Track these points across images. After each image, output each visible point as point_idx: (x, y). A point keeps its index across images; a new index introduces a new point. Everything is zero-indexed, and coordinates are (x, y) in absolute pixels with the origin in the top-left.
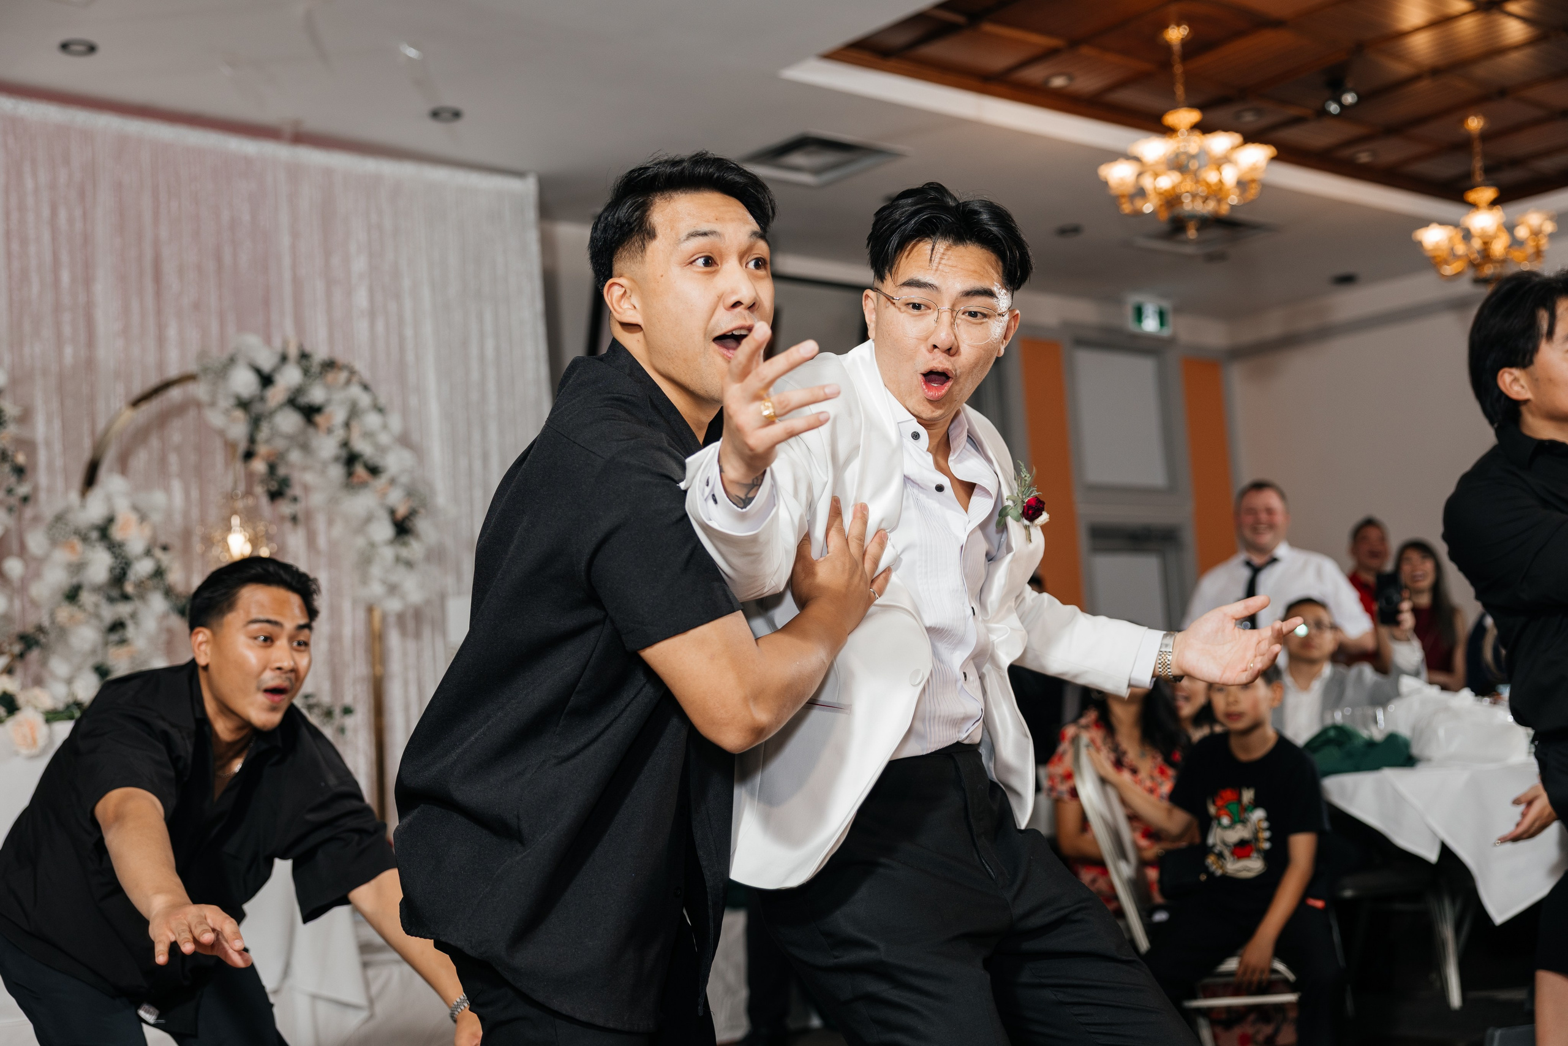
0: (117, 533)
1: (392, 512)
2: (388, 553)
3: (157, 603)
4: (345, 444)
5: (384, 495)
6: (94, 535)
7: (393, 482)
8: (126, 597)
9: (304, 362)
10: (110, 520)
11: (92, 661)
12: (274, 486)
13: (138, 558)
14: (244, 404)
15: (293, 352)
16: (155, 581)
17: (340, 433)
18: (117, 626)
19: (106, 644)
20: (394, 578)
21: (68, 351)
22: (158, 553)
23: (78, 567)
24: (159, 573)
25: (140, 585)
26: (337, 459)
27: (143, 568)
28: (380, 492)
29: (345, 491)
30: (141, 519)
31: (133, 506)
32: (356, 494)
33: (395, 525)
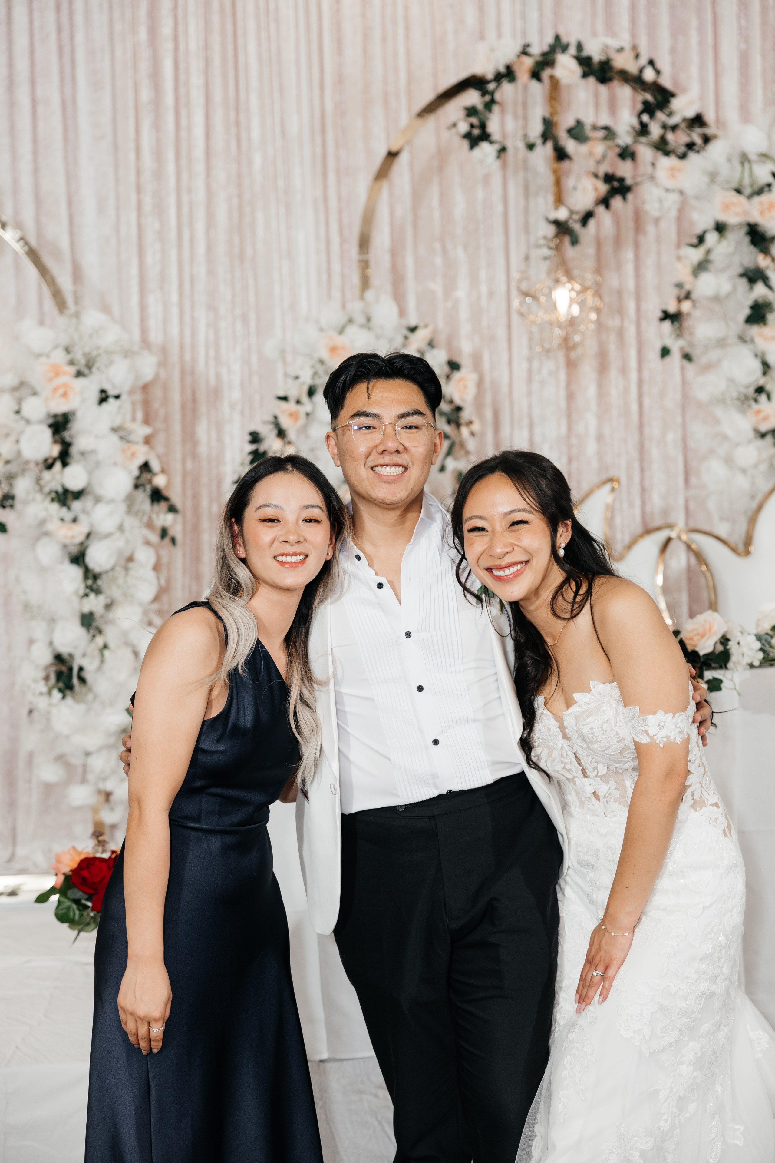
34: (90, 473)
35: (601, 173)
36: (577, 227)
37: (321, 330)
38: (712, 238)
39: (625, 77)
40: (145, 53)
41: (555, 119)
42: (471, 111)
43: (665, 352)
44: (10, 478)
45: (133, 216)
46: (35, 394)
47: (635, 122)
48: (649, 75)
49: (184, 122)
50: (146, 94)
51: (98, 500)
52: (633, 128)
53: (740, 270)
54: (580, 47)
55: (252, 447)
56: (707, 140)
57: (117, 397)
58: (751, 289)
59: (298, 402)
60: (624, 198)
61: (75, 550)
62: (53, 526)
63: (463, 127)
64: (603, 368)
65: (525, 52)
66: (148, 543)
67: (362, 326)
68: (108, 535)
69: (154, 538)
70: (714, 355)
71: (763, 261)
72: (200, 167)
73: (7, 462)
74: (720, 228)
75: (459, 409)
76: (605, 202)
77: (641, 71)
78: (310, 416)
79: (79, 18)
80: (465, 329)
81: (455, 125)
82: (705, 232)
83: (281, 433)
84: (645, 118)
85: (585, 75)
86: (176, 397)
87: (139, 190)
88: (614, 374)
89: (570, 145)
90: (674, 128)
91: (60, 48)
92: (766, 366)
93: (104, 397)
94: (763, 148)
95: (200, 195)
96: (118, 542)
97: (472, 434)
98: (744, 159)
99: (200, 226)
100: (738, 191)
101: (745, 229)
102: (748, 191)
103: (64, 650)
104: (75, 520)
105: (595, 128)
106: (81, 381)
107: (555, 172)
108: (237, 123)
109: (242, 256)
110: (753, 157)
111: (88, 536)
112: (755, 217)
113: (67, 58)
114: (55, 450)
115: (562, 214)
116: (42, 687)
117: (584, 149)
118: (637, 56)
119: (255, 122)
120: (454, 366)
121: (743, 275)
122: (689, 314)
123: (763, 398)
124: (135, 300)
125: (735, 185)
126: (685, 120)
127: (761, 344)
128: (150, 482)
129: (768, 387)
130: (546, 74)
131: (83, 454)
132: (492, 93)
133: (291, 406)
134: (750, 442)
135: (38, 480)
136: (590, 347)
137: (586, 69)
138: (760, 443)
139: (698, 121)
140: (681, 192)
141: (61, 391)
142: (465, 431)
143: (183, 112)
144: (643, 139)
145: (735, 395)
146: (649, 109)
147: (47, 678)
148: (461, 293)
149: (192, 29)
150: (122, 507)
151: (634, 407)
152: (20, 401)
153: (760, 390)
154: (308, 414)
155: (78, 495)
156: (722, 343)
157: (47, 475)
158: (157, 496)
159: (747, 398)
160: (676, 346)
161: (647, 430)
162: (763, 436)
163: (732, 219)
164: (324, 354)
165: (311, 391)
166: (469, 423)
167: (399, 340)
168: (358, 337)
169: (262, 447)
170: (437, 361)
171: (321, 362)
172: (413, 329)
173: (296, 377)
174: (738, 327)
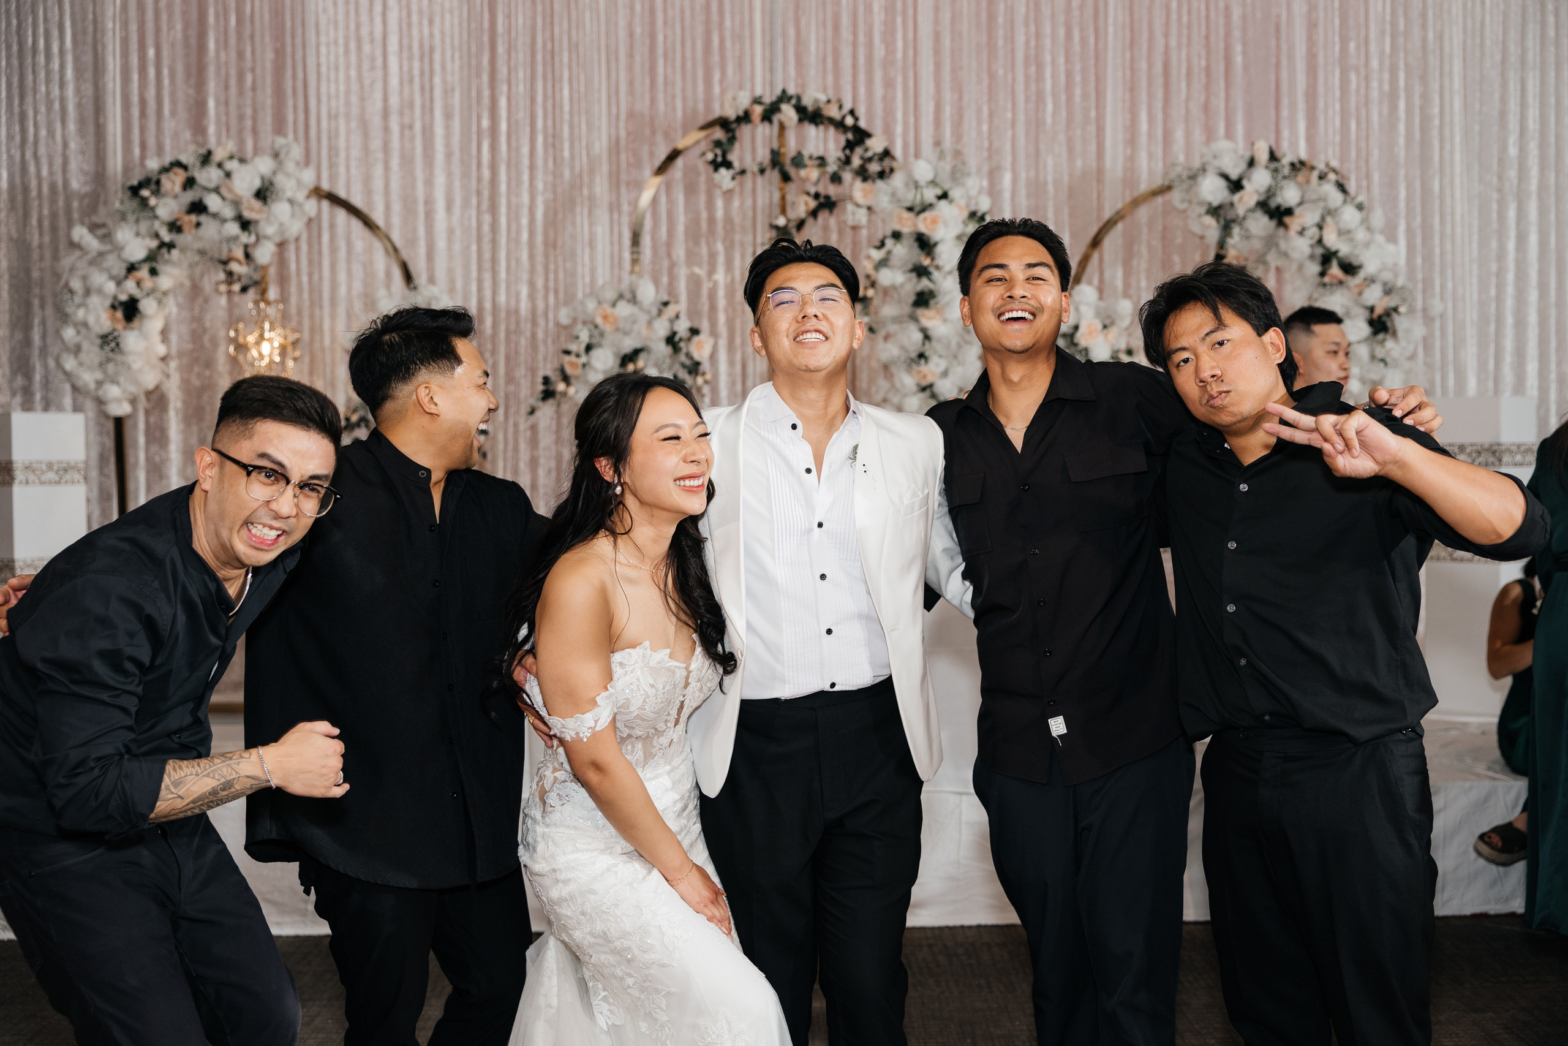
1: (1369, 311)
2: (1362, 351)
4: (1320, 241)
5: (1360, 294)
7: (1371, 280)
9: (1274, 165)
10: (1077, 328)
14: (1215, 211)
15: (1263, 156)
17: (1313, 232)
20: (1374, 376)
21: (1079, 163)
26: (1312, 257)
28: (1356, 290)
29: (1321, 290)
30: (1105, 327)
31: (1098, 314)
32: (1332, 293)
33: (1371, 323)
35: (813, 190)
36: (794, 231)
37: (600, 303)
38: (889, 242)
39: (831, 121)
40: (486, 93)
41: (783, 150)
42: (718, 144)
45: (474, 213)
47: (840, 154)
48: (849, 121)
49: (514, 144)
50: (485, 123)
52: (839, 159)
53: (910, 266)
54: (799, 98)
55: (542, 389)
56: (892, 170)
58: (919, 282)
59: (578, 356)
60: (831, 211)
63: (710, 156)
65: (757, 101)
67: (629, 301)
70: (892, 328)
71: (926, 262)
72: (526, 177)
74: (897, 236)
75: (697, 364)
76: (814, 214)
77: (844, 117)
78: (587, 367)
79: (437, 67)
81: (703, 154)
82: (885, 237)
83: (566, 379)
84: (848, 152)
85: (801, 120)
87: (479, 193)
89: (792, 171)
90: (870, 160)
91: (422, 88)
92: (927, 337)
94: (930, 176)
95: (525, 199)
97: (705, 382)
98: (917, 186)
99: (525, 221)
100: (910, 209)
101: (915, 236)
102: (917, 209)
105: (811, 157)
107: (781, 189)
108: (554, 145)
109: (555, 246)
110: (922, 183)
112: (922, 228)
113: (427, 95)
115: (781, 222)
117: (803, 173)
118: (841, 107)
119: (566, 145)
120: (694, 332)
121: (912, 271)
122: (871, 299)
123: (923, 361)
124: (474, 275)
125: (908, 204)
126: (875, 154)
127: (926, 322)
129: (927, 354)
130: (776, 118)
132: (733, 131)
133: (573, 358)
134: (915, 394)
137: (802, 116)
138: (921, 395)
139: (886, 154)
140: (869, 208)
142: (700, 380)
143: (513, 138)
144: (848, 168)
145: (903, 359)
146: (850, 146)
148: (720, 276)
149: (521, 75)
153: (921, 356)
154: (584, 365)
156: (897, 320)
159: (912, 360)
161: (858, 384)
162: (923, 389)
163: (906, 230)
164: (599, 321)
165: (589, 348)
166: (704, 374)
167: (655, 311)
168: (624, 309)
169: (551, 388)
170: (682, 327)
171: (596, 327)
172: (666, 304)
173: (577, 337)
174: (907, 309)
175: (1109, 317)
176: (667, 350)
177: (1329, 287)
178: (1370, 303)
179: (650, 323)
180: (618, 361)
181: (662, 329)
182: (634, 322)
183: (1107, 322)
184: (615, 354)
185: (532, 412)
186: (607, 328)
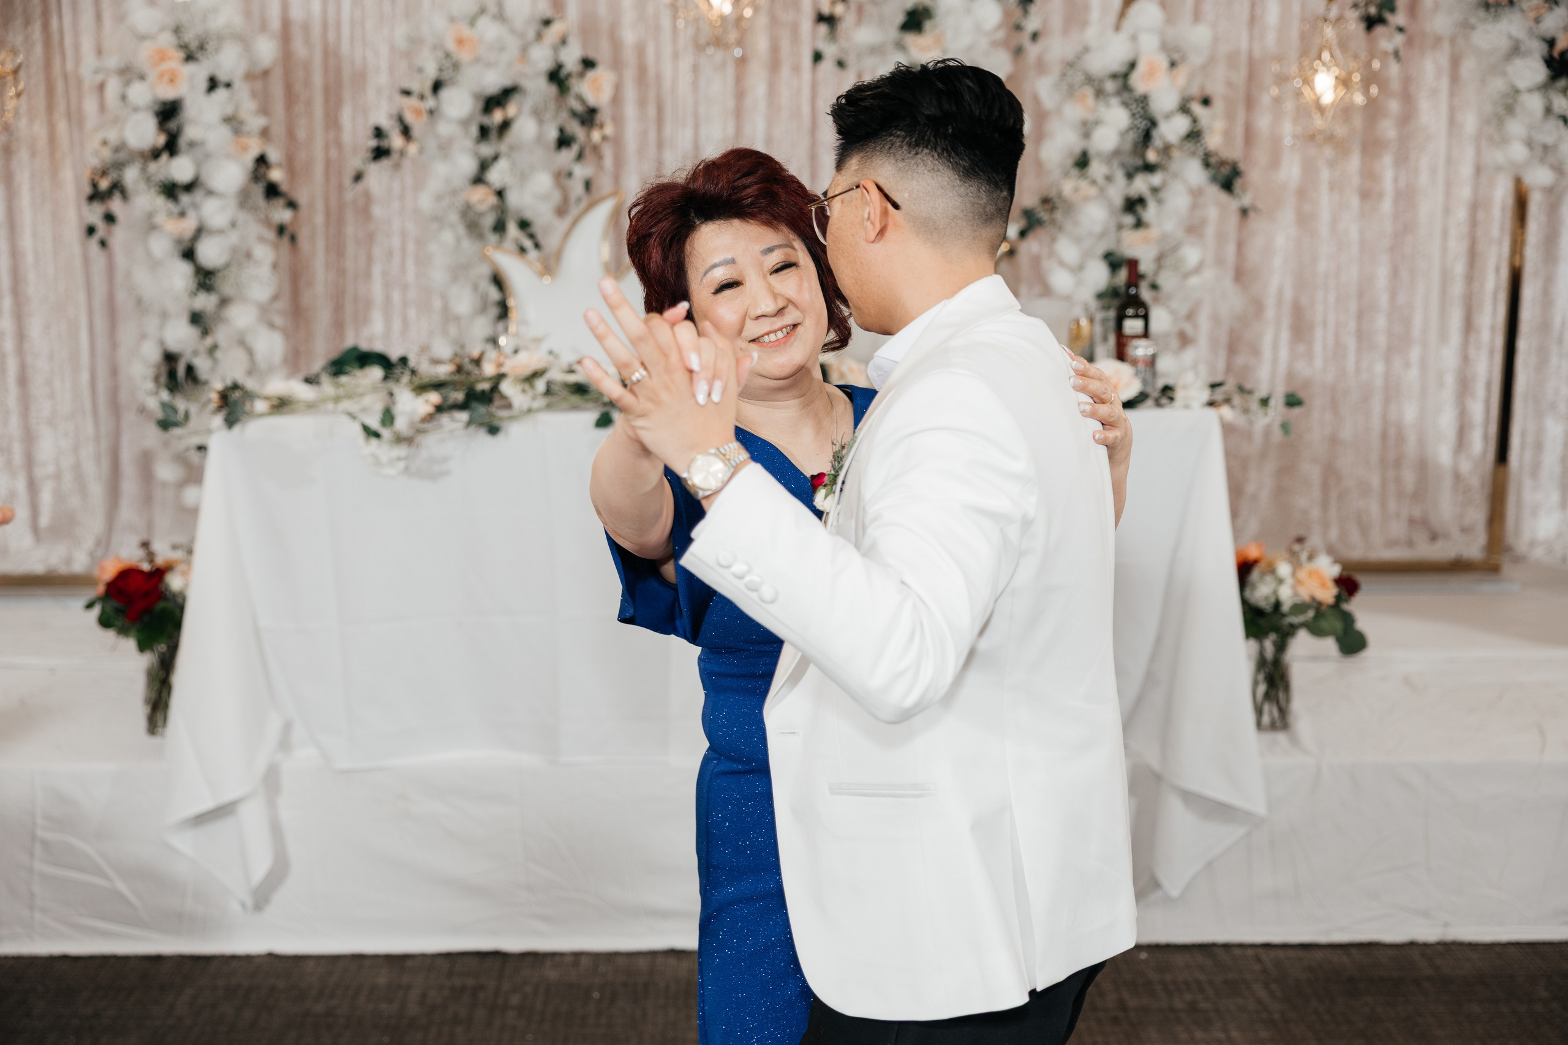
0: (1139, 83)
1: (1551, 43)
2: (1534, 103)
3: (1193, 172)
5: (1537, 20)
6: (1110, 86)
8: (1149, 168)
10: (1132, 65)
11: (1102, 248)
12: (1373, 10)
13: (1168, 116)
16: (1189, 146)
18: (1133, 205)
19: (1120, 227)
20: (1549, 139)
22: (1197, 108)
23: (1087, 129)
24: (1194, 135)
25: (1166, 149)
27: (1173, 129)
28: (1532, 15)
29: (1482, 13)
30: (1173, 64)
31: (1165, 47)
32: (1497, 17)
33: (1549, 62)
34: (198, 165)
37: (452, 20)
43: (818, 57)
44: (119, 166)
46: (142, 77)
51: (210, 193)
55: (373, 143)
57: (228, 85)
59: (422, 97)
61: (186, 244)
62: (160, 219)
64: (774, 64)
66: (261, 239)
67: (494, 17)
68: (221, 232)
69: (271, 235)
70: (869, 62)
73: (117, 150)
75: (593, 112)
78: (435, 113)
80: (628, 17)
83: (406, 131)
86: (318, 79)
88: (785, 72)
93: (213, 84)
96: (234, 238)
97: (604, 138)
103: (173, 346)
104: (182, 214)
106: (191, 68)
111: (200, 232)
114: (162, 140)
116: (150, 385)
120: (588, 64)
122: (842, 17)
127: (917, 54)
128: (264, 176)
131: (192, 145)
133: (413, 101)
135: (144, 170)
136: (761, 43)
141: (166, 78)
142: (596, 136)
147: (156, 379)
150: (232, 204)
151: (806, 110)
152: (127, 83)
154: (431, 112)
155: (189, 187)
156: (877, 50)
157: (153, 167)
158: (272, 191)
160: (830, 51)
164: (451, 46)
165: (437, 86)
166: (601, 126)
167: (531, 34)
168: (489, 30)
169: (385, 144)
170: (571, 58)
171: (448, 55)
172: (547, 23)
173: (420, 70)
174: (893, 33)
175: (1177, 50)
176: (553, 90)
177: (1492, 10)
178: (1548, 35)
179: (524, 50)
180: (480, 105)
181: (542, 58)
182: (502, 49)
183: (1176, 56)
184: (476, 96)
185: (358, 177)
186: (464, 56)
